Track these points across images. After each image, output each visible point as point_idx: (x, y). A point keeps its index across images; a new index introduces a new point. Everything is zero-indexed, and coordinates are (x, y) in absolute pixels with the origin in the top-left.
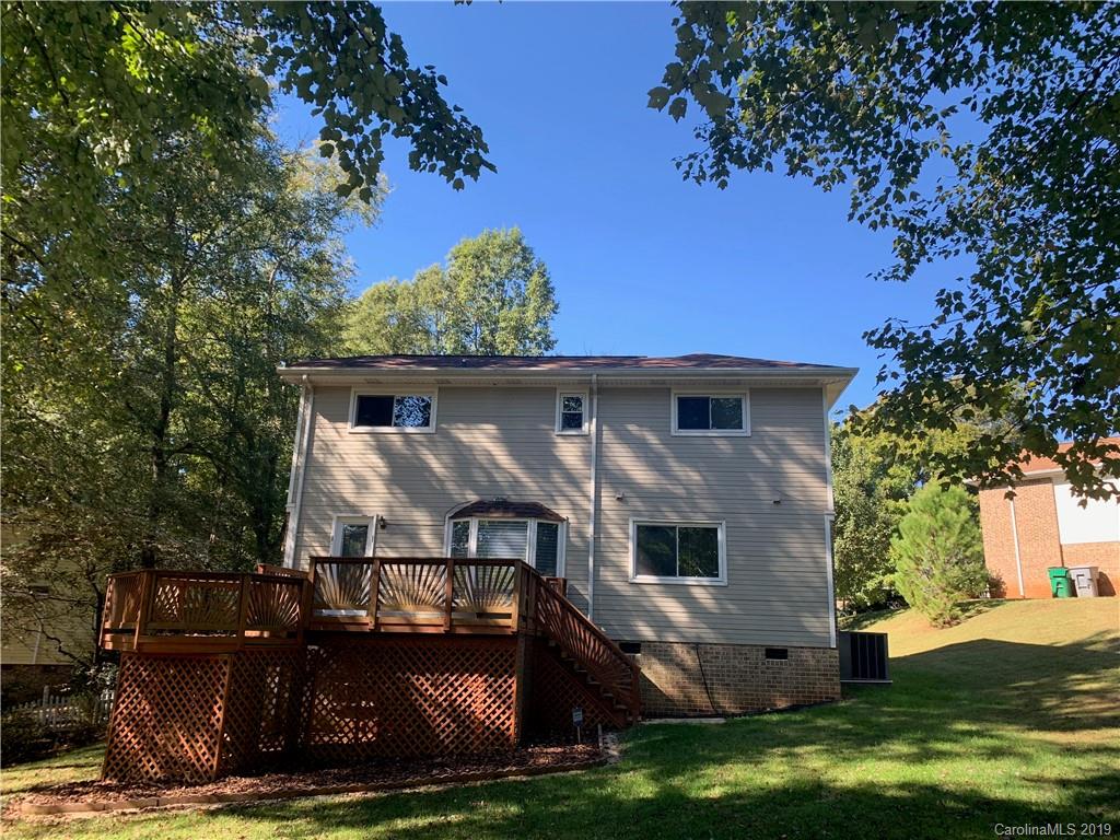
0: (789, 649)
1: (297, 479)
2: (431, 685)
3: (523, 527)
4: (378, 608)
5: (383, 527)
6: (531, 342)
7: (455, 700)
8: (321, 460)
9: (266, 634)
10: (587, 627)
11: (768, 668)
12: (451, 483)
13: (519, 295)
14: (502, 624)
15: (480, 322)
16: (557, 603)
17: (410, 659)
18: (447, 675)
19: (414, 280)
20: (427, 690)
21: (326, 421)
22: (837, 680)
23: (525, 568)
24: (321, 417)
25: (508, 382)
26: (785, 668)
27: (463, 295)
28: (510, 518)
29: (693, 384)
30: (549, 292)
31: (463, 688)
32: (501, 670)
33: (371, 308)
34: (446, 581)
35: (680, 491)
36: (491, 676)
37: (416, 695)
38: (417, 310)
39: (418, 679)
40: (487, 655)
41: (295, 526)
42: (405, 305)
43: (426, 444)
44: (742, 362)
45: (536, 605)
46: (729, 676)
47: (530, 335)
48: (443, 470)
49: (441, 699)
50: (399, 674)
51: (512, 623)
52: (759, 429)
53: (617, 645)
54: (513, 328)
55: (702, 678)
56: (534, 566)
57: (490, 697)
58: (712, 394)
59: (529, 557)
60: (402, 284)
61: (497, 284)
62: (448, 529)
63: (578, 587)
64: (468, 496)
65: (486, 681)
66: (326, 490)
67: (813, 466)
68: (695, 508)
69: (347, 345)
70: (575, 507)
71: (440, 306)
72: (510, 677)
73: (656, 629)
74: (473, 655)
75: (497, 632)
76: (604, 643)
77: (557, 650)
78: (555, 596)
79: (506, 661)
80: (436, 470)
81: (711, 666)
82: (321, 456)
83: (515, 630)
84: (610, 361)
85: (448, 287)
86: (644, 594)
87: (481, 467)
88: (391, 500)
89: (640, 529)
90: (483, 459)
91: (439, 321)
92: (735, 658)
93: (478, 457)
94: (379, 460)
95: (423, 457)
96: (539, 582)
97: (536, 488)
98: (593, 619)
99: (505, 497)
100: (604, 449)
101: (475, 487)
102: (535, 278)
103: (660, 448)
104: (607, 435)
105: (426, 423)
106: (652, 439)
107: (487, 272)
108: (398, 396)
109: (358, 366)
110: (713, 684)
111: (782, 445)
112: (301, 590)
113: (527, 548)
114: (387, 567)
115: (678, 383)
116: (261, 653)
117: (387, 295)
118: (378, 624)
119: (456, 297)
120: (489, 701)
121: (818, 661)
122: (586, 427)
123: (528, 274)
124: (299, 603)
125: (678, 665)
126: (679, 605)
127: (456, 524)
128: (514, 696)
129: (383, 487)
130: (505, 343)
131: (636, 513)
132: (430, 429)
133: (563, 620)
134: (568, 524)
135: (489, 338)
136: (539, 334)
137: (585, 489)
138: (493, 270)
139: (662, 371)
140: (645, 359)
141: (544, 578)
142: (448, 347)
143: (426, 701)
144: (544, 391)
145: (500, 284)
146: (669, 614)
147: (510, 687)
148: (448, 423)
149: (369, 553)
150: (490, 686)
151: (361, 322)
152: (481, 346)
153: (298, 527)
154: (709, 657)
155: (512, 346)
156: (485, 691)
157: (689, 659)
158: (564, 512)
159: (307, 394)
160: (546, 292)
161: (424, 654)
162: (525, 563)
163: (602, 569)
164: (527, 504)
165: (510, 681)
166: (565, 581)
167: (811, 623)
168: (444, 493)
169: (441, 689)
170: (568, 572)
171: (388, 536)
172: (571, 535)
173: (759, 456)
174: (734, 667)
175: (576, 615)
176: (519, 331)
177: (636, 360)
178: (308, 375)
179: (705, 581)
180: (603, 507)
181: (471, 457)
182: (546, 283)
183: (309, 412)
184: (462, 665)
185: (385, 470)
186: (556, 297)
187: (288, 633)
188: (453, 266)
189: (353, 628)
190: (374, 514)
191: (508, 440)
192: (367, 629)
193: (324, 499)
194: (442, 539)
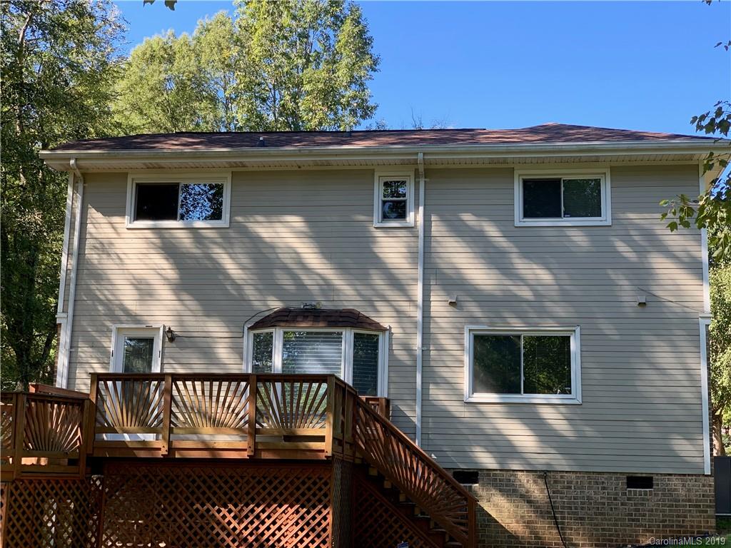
0: (655, 477)
1: (67, 285)
2: (235, 518)
3: (337, 339)
4: (171, 431)
5: (172, 339)
6: (344, 109)
7: (263, 534)
8: (96, 262)
9: (43, 462)
10: (415, 452)
11: (629, 499)
12: (251, 287)
13: (327, 49)
14: (314, 448)
15: (279, 85)
16: (378, 426)
17: (210, 488)
18: (252, 506)
19: (196, 33)
20: (229, 523)
21: (99, 215)
22: (711, 512)
23: (339, 386)
24: (93, 210)
25: (316, 164)
26: (650, 498)
27: (257, 51)
28: (321, 328)
29: (541, 162)
30: (366, 44)
31: (272, 520)
32: (314, 500)
33: (143, 70)
34: (248, 400)
35: (526, 293)
36: (303, 507)
37: (217, 529)
38: (200, 70)
39: (219, 511)
40: (298, 483)
41: (68, 341)
42: (185, 65)
43: (219, 240)
44: (602, 134)
45: (354, 428)
46: (582, 508)
47: (343, 100)
48: (240, 271)
49: (246, 533)
50: (198, 506)
51: (327, 447)
52: (622, 216)
53: (450, 474)
54: (320, 91)
55: (551, 512)
56: (351, 384)
57: (302, 529)
58: (566, 174)
59: (345, 374)
60: (181, 39)
61: (300, 36)
62: (248, 343)
63: (403, 408)
64: (269, 303)
65: (297, 512)
66: (102, 297)
67: (687, 260)
68: (544, 313)
69: (117, 118)
70: (400, 315)
71: (229, 66)
72: (325, 507)
73: (496, 454)
74: (281, 483)
75: (309, 456)
76: (435, 472)
77: (380, 479)
78: (377, 419)
79: (320, 489)
80: (231, 272)
81: (562, 498)
82: (96, 256)
83: (329, 454)
84: (439, 136)
85: (238, 42)
86: (482, 415)
87: (286, 269)
88: (179, 308)
89: (479, 339)
90: (287, 259)
91: (226, 84)
92: (590, 488)
93: (280, 256)
94: (164, 261)
95: (214, 256)
96: (358, 403)
97: (352, 292)
98: (422, 445)
99: (314, 303)
100: (433, 244)
101: (279, 292)
102: (348, 27)
103: (503, 242)
104: (437, 228)
105: (216, 215)
106: (492, 231)
107: (285, 20)
108: (182, 183)
109: (136, 148)
110: (563, 518)
111: (650, 235)
112: (82, 411)
113: (343, 363)
114: (180, 383)
115: (524, 162)
116: (40, 482)
117: (162, 53)
118: (171, 449)
119: (248, 53)
120: (301, 535)
121: (689, 490)
122: (411, 217)
123: (338, 21)
124: (80, 426)
125: (522, 496)
126: (523, 427)
127: (256, 336)
128: (330, 529)
129: (169, 292)
130: (311, 110)
131: (473, 319)
132: (223, 223)
133: (386, 447)
134: (391, 334)
135: (291, 105)
136: (354, 98)
137: (411, 293)
138: (294, 18)
139: (503, 147)
140: (483, 132)
141: (363, 398)
142: (239, 116)
143: (228, 535)
144: (359, 174)
145: (304, 36)
146: (512, 438)
147: (325, 518)
148: (244, 214)
149: (156, 369)
150: (302, 518)
151: (131, 88)
152: (281, 115)
153: (72, 341)
154: (559, 487)
155: (320, 115)
156: (297, 523)
157: (536, 491)
158: (386, 320)
159: (75, 182)
160: (362, 43)
161: (226, 482)
162: (338, 379)
163: (431, 386)
164: (341, 312)
165: (325, 512)
166: (388, 401)
167: (682, 447)
168: (243, 299)
169: (246, 522)
170: (392, 391)
171: (178, 350)
172: (394, 347)
173: (621, 249)
174: (589, 498)
175: (401, 440)
176: (329, 95)
177: (470, 134)
178: (76, 159)
179: (555, 398)
180: (432, 315)
181: (273, 256)
182: (361, 33)
183: (78, 205)
184: (270, 494)
185: (171, 274)
186: (374, 50)
187: (69, 460)
188: (244, 13)
189: (142, 454)
190: (160, 325)
191: (318, 235)
192: (160, 454)
193: (100, 308)
194: (241, 355)
